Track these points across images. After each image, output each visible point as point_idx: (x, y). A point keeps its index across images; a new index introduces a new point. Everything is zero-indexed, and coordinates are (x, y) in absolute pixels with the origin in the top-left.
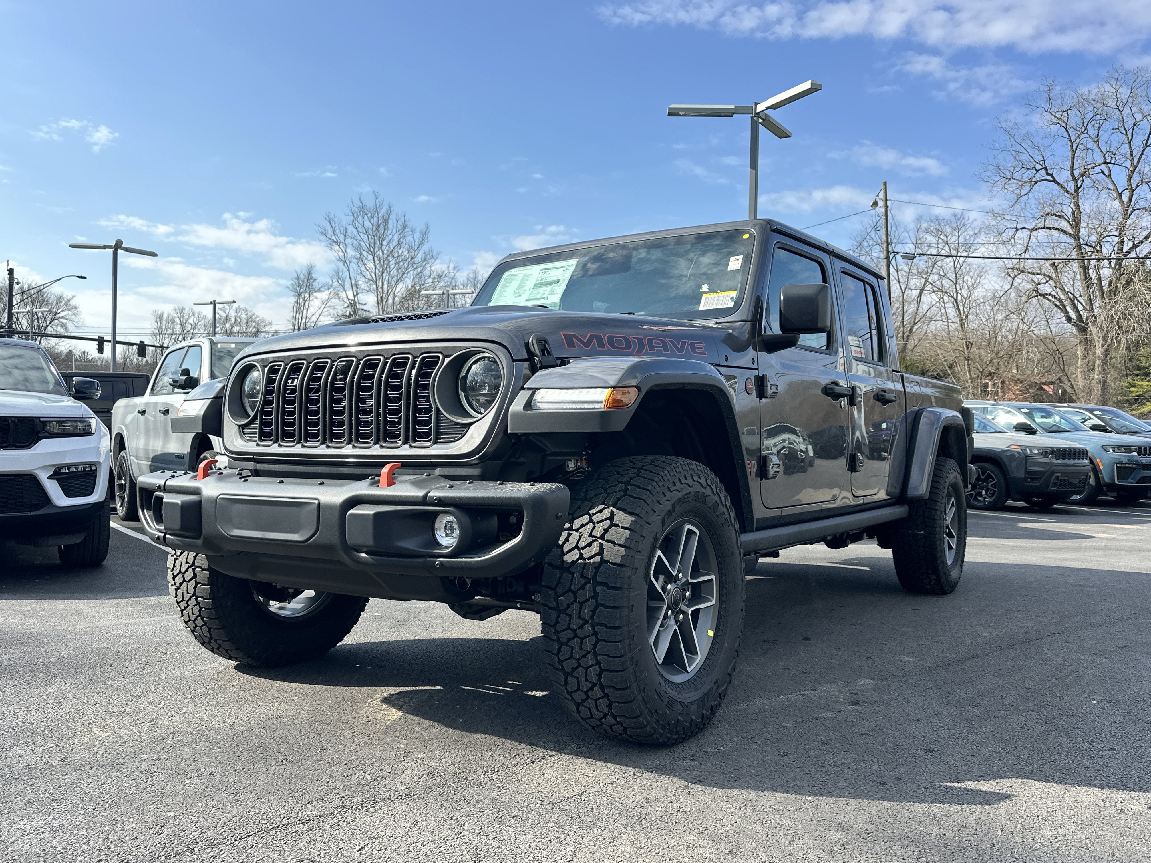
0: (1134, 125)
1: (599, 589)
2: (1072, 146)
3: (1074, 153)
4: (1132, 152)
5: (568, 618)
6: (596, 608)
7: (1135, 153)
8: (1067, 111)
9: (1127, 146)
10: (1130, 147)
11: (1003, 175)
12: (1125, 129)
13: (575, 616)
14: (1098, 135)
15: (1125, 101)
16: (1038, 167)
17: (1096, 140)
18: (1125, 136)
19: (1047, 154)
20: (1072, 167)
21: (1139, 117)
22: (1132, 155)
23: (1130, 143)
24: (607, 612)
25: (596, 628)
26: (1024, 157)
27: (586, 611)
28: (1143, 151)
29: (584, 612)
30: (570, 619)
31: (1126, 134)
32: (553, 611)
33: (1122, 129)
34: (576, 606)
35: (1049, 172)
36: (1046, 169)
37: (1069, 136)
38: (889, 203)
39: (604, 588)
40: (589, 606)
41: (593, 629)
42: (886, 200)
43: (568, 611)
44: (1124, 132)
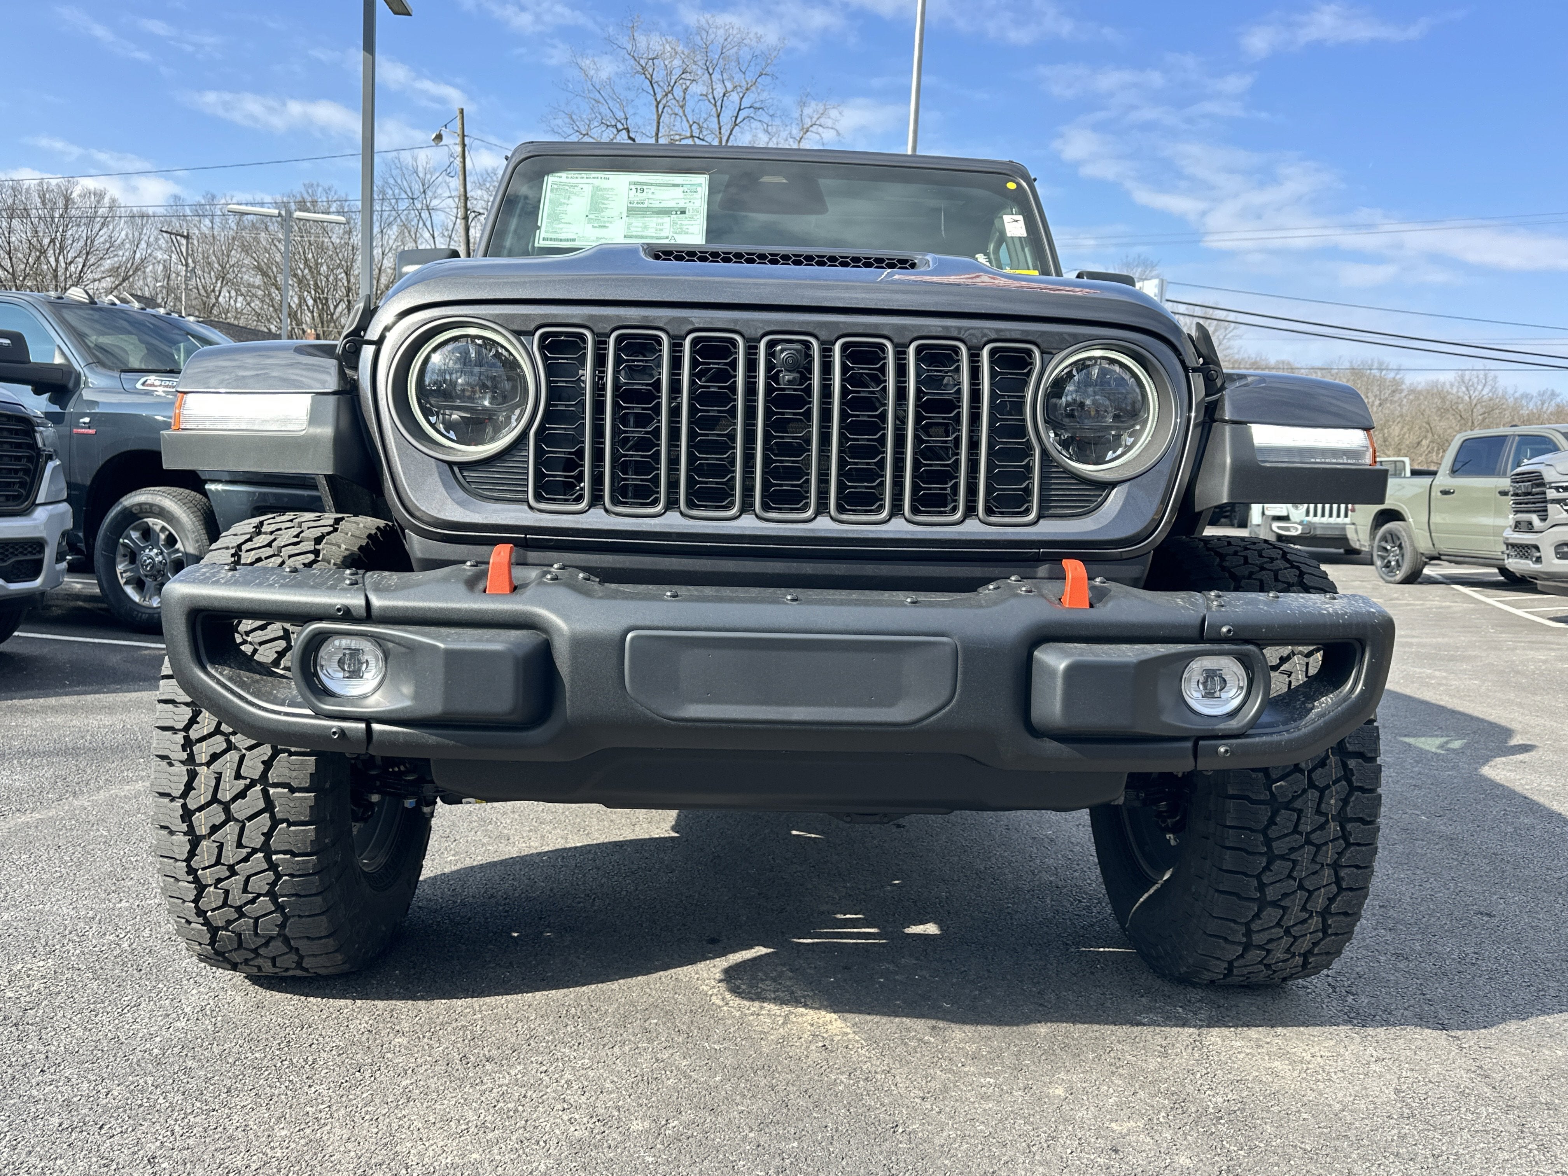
0: (724, 95)
1: (1352, 763)
2: (657, 107)
3: (659, 117)
4: (720, 129)
5: (1295, 816)
6: (1350, 794)
7: (723, 131)
8: (653, 59)
9: (716, 120)
10: (719, 123)
11: (576, 128)
12: (714, 98)
13: (1310, 812)
14: (684, 98)
15: (715, 62)
16: (620, 126)
17: (681, 103)
18: (712, 107)
19: (630, 111)
20: (657, 134)
21: (729, 86)
22: (720, 133)
23: (718, 116)
24: (1367, 798)
25: (1349, 826)
26: (604, 110)
27: (1332, 802)
28: (731, 131)
29: (1328, 804)
30: (1299, 819)
31: (715, 105)
32: (1263, 807)
33: (710, 96)
34: (1312, 794)
35: (631, 135)
36: (628, 132)
37: (655, 94)
38: (467, 140)
39: (1360, 760)
40: (1337, 793)
41: (1343, 828)
42: (464, 136)
43: (1297, 804)
44: (713, 101)
